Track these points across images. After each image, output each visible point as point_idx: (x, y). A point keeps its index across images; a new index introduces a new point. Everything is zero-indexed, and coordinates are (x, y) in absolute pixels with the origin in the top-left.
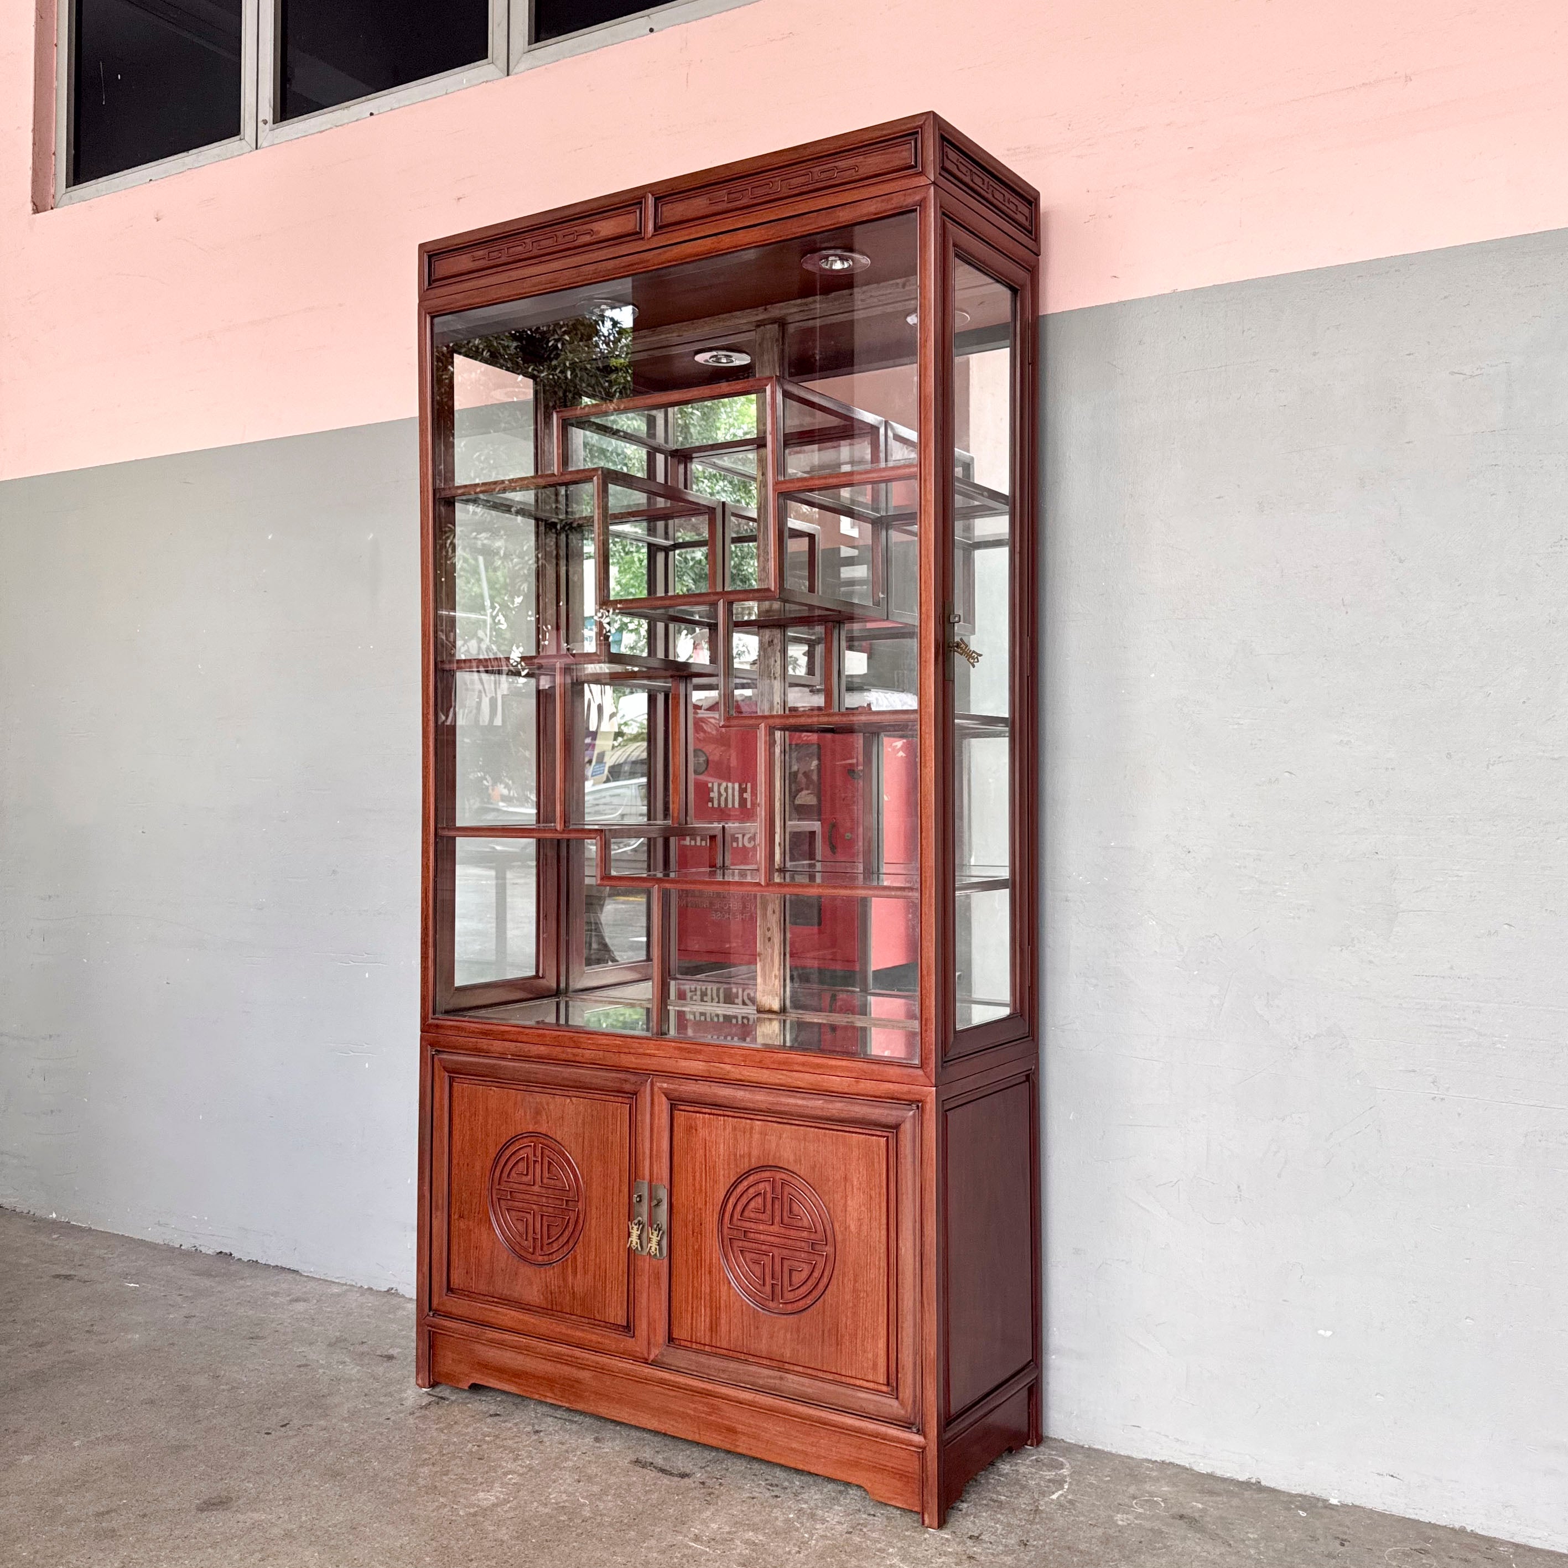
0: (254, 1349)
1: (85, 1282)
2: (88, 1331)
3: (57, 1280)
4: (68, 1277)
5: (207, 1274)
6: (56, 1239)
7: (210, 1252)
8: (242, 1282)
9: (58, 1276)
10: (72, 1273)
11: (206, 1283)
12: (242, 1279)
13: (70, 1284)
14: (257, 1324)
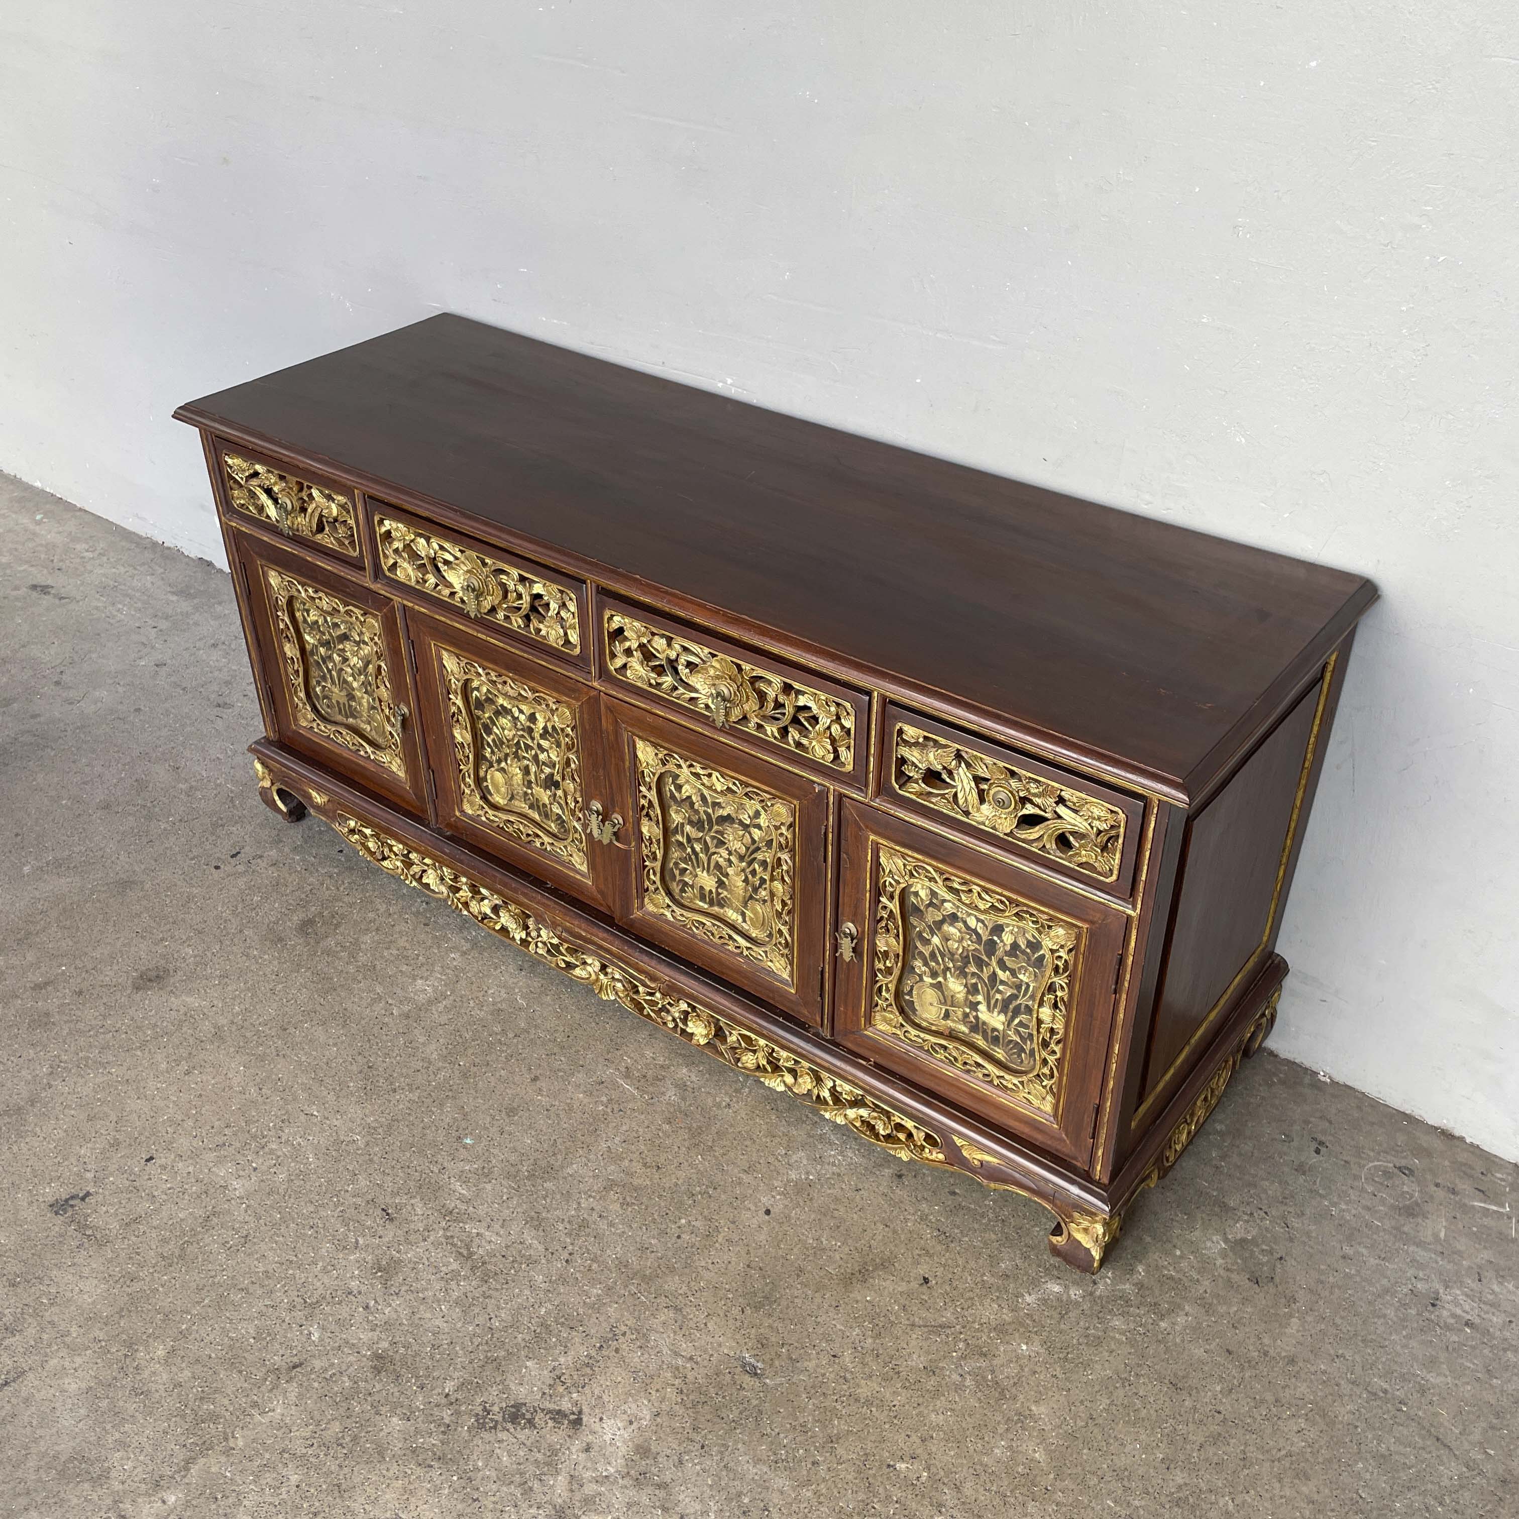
0: (219, 724)
1: (61, 598)
2: (57, 683)
3: (35, 594)
4: (44, 589)
5: (184, 593)
6: (39, 523)
7: (192, 555)
8: (219, 608)
9: (34, 587)
10: (50, 582)
11: (185, 606)
12: (220, 603)
13: (46, 601)
14: (227, 683)
